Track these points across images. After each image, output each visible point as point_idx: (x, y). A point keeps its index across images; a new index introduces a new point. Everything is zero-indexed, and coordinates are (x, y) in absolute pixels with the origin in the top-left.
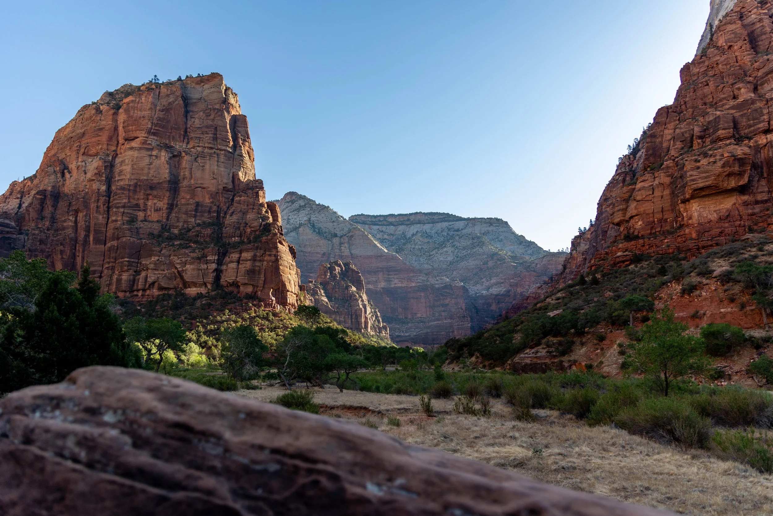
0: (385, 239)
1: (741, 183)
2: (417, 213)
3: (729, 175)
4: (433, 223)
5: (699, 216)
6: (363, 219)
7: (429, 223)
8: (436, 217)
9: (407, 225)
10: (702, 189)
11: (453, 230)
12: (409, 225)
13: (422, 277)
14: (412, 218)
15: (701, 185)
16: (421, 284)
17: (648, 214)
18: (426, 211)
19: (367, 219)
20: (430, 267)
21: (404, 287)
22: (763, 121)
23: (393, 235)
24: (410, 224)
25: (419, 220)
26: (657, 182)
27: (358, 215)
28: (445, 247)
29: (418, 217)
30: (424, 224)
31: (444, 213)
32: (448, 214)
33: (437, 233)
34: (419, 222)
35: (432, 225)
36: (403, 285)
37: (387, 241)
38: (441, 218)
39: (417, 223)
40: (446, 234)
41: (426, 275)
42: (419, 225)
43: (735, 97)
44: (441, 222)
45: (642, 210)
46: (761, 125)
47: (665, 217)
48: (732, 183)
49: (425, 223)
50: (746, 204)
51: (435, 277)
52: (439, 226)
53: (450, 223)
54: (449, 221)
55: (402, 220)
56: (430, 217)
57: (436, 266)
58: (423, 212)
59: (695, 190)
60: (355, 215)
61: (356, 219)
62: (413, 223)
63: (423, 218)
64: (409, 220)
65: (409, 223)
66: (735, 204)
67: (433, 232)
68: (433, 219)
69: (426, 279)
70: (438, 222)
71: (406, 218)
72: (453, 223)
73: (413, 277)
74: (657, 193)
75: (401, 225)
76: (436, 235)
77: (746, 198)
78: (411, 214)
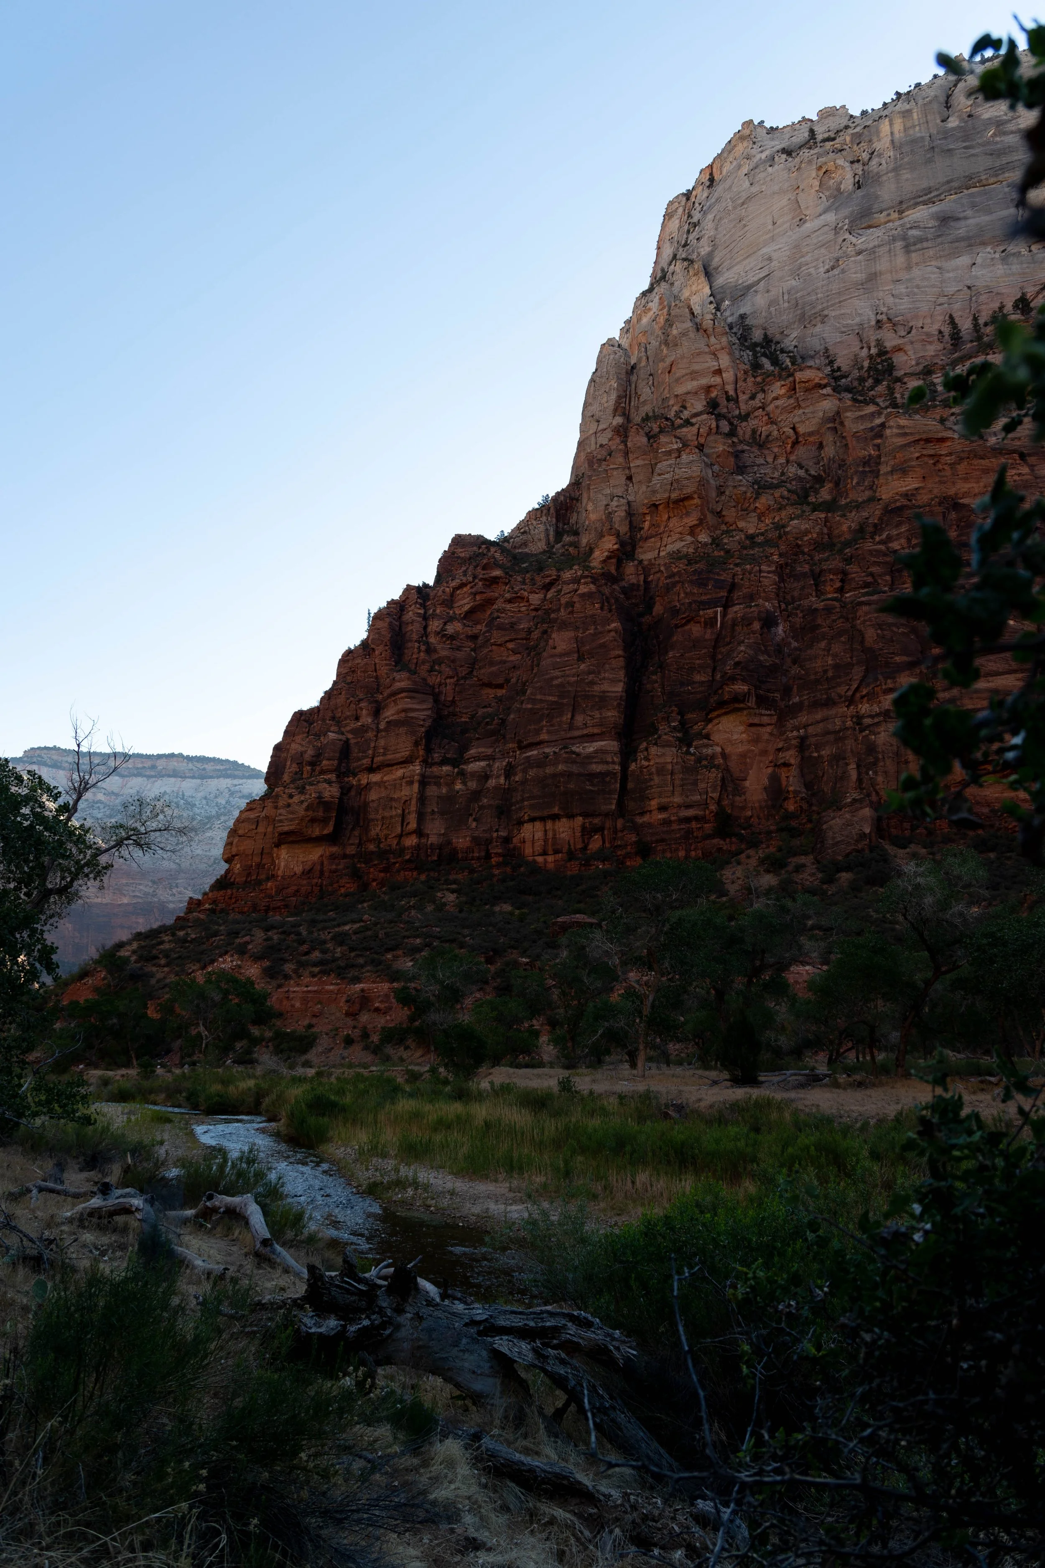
0: (100, 802)
1: (325, 832)
2: (172, 756)
3: (313, 820)
4: (202, 777)
5: (286, 866)
6: (55, 757)
7: (193, 777)
8: (209, 767)
9: (149, 777)
10: (287, 833)
11: (239, 795)
12: (152, 777)
13: (145, 887)
14: (161, 764)
15: (286, 829)
16: (140, 900)
17: (247, 855)
18: (192, 754)
19: (65, 759)
20: (173, 866)
21: (106, 904)
22: (367, 757)
23: (117, 795)
24: (155, 776)
25: (174, 770)
26: (263, 814)
27: (46, 748)
28: (210, 828)
29: (174, 764)
30: (184, 777)
31: (227, 761)
32: (235, 763)
33: (205, 798)
34: (175, 774)
35: (199, 781)
36: (105, 901)
37: (102, 806)
38: (219, 770)
39: (169, 776)
40: (223, 802)
41: (154, 882)
42: (173, 780)
43: (357, 718)
44: (218, 777)
45: (242, 848)
46: (364, 761)
47: (264, 861)
48: (317, 831)
49: (186, 777)
50: (333, 857)
51: (171, 889)
52: (214, 784)
53: (236, 782)
54: (234, 777)
55: (140, 766)
56: (199, 765)
57: (185, 864)
58: (185, 754)
59: (280, 834)
60: (39, 748)
61: (39, 756)
62: (160, 775)
63: (183, 766)
64: (153, 767)
65: (153, 773)
66: (322, 856)
67: (200, 795)
68: (204, 769)
69: (151, 891)
70: (211, 777)
71: (148, 764)
72: (241, 781)
73: (127, 885)
74: (261, 829)
75: (136, 775)
76: (204, 802)
77: (334, 849)
78: (160, 757)
